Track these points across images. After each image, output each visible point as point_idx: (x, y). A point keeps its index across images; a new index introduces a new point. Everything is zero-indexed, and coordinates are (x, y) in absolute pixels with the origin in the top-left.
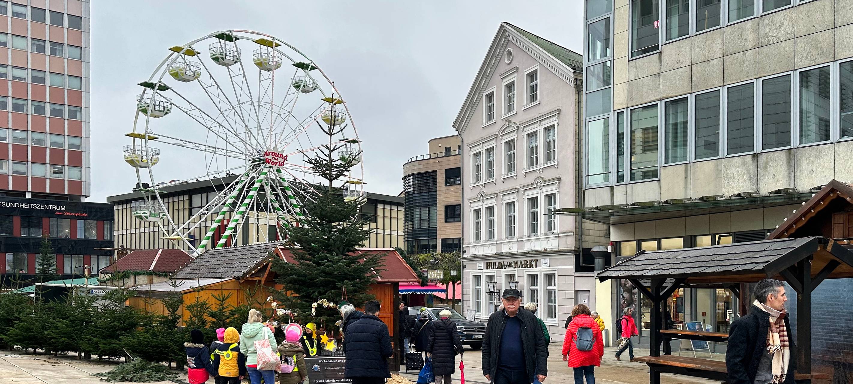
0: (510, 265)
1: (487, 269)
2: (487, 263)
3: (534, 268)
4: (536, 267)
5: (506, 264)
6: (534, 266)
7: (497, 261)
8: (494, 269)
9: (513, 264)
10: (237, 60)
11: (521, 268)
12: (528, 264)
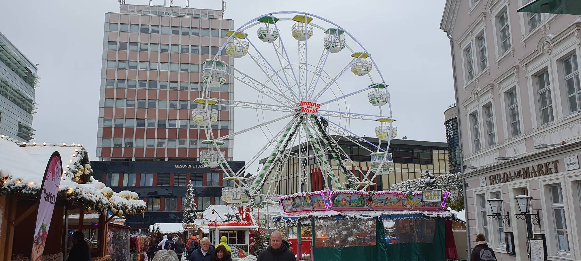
0: (518, 175)
1: (491, 184)
2: (490, 176)
3: (554, 174)
4: (557, 172)
5: (512, 175)
6: (553, 170)
7: (501, 172)
8: (499, 184)
9: (522, 173)
10: (277, 35)
11: (534, 178)
12: (546, 170)
